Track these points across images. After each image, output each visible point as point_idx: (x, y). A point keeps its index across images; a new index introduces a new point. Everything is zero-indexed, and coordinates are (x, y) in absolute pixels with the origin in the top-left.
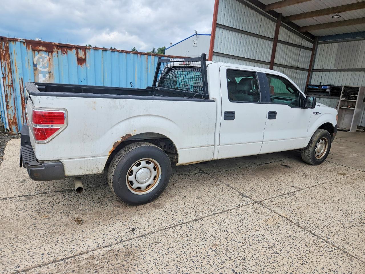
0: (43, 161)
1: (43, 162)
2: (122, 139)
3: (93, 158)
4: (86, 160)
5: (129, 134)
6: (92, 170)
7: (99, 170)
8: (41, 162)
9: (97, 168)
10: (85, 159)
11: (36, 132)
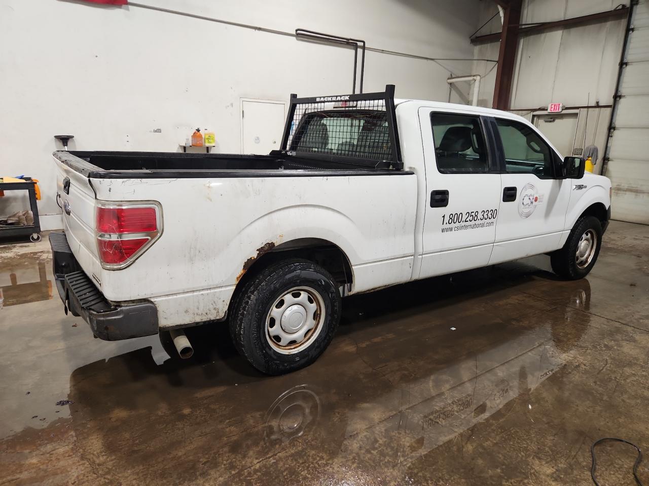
0: (120, 302)
1: (118, 304)
2: (258, 252)
3: (209, 291)
4: (197, 296)
5: (270, 242)
6: (206, 314)
7: (218, 312)
8: (115, 304)
9: (215, 309)
10: (195, 294)
11: (105, 248)
